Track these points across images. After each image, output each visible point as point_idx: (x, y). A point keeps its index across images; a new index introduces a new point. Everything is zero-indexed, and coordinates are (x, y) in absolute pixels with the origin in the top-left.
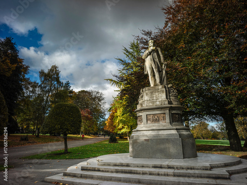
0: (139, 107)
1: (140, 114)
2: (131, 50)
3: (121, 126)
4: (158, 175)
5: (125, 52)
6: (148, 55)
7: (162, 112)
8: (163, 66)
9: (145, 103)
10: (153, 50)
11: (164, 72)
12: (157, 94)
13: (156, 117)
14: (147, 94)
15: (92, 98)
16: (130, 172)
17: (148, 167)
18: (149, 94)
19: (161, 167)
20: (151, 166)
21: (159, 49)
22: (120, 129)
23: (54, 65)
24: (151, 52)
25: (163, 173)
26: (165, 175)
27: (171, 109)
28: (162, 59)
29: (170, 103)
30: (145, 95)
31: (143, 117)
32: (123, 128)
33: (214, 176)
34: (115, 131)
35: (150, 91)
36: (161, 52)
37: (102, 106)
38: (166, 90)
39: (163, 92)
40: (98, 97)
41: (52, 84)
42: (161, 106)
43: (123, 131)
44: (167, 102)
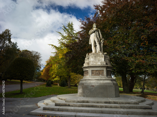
0: (85, 65)
1: (87, 69)
2: (68, 28)
3: (54, 76)
4: (111, 107)
5: (64, 28)
6: (93, 33)
7: (102, 69)
8: (102, 41)
9: (91, 63)
10: (96, 30)
11: (102, 45)
12: (99, 57)
13: (98, 72)
14: (92, 57)
15: (32, 56)
16: (92, 106)
17: (101, 103)
18: (94, 57)
19: (110, 103)
20: (103, 102)
21: (99, 30)
22: (54, 78)
23: (7, 29)
24: (95, 31)
25: (114, 107)
26: (115, 108)
27: (107, 67)
28: (101, 36)
29: (106, 64)
30: (91, 58)
31: (89, 71)
32: (55, 77)
33: (144, 107)
34: (50, 79)
35: (94, 55)
36: (101, 32)
37: (39, 62)
38: (104, 56)
39: (102, 56)
40: (37, 56)
41: (5, 43)
42: (101, 65)
43: (56, 79)
44: (105, 63)
